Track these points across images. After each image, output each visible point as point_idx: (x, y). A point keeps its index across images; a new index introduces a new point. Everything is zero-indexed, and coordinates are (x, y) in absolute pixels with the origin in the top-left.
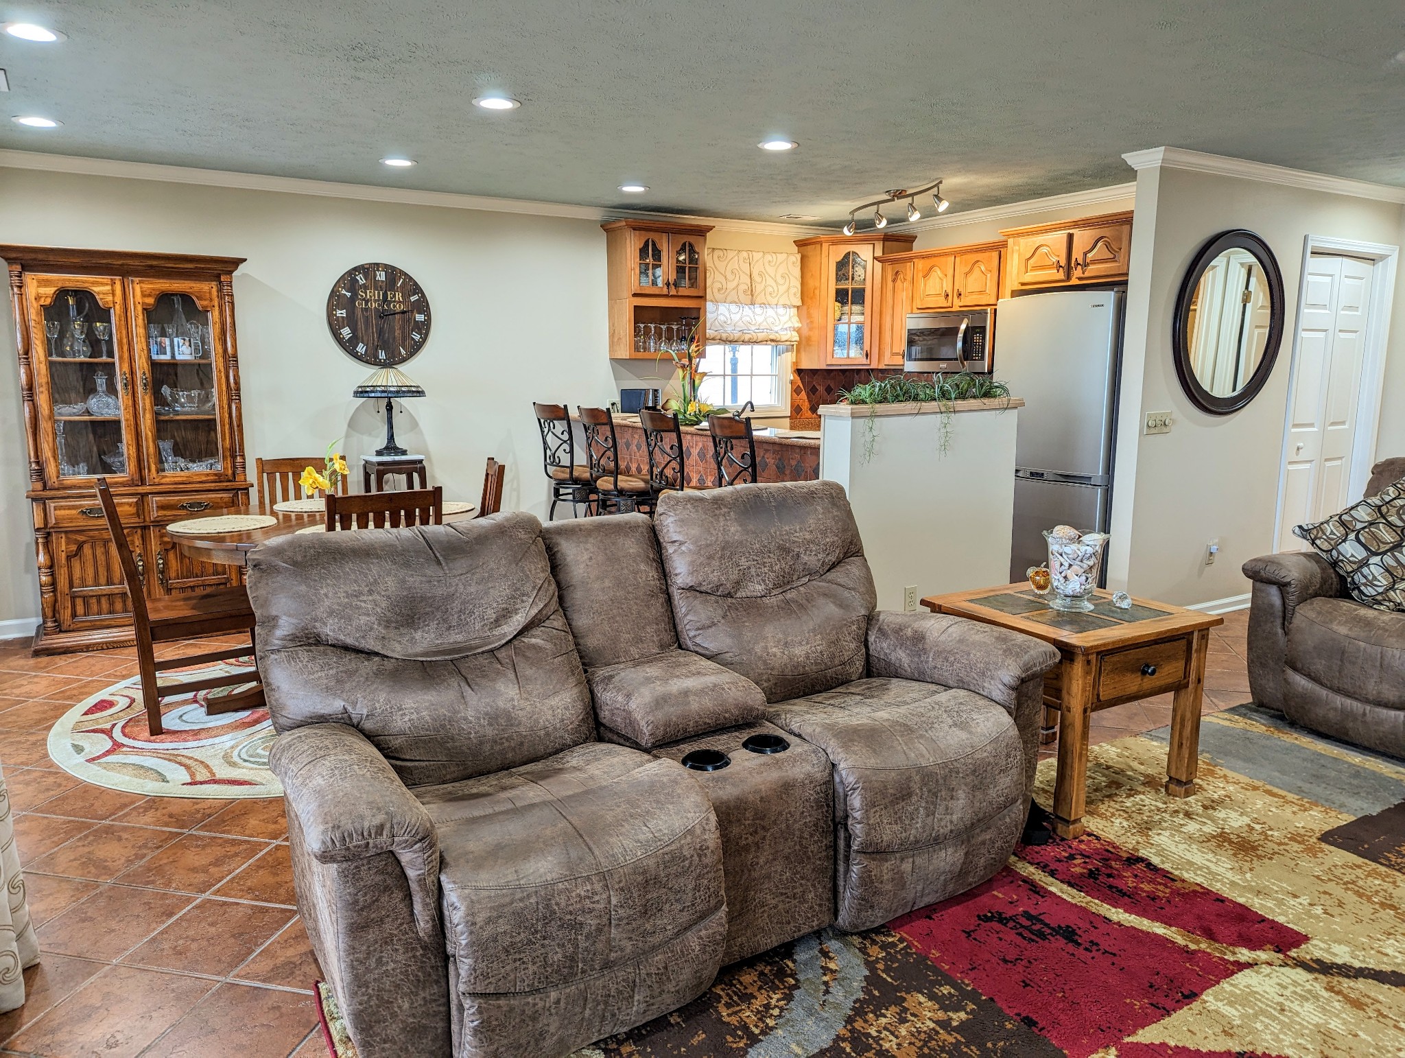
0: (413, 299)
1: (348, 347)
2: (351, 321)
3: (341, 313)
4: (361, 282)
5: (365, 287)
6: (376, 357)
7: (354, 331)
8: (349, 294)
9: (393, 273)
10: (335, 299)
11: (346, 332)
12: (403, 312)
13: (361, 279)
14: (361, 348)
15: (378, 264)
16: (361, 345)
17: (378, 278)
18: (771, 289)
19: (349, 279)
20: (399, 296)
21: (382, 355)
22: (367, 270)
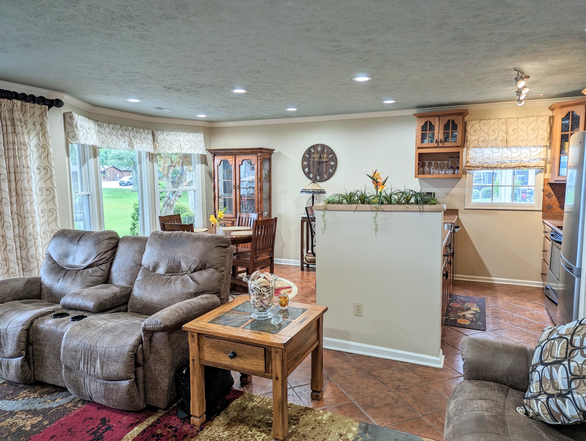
0: (330, 156)
1: (307, 175)
2: (308, 166)
3: (305, 163)
4: (312, 152)
5: (314, 153)
6: (316, 178)
7: (309, 169)
8: (308, 156)
9: (323, 146)
10: (304, 159)
11: (307, 170)
12: (327, 162)
13: (312, 150)
14: (311, 176)
15: (318, 145)
16: (311, 174)
17: (318, 149)
18: (522, 138)
19: (309, 151)
20: (325, 156)
21: (318, 178)
22: (314, 147)
